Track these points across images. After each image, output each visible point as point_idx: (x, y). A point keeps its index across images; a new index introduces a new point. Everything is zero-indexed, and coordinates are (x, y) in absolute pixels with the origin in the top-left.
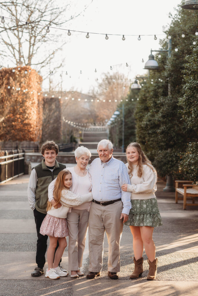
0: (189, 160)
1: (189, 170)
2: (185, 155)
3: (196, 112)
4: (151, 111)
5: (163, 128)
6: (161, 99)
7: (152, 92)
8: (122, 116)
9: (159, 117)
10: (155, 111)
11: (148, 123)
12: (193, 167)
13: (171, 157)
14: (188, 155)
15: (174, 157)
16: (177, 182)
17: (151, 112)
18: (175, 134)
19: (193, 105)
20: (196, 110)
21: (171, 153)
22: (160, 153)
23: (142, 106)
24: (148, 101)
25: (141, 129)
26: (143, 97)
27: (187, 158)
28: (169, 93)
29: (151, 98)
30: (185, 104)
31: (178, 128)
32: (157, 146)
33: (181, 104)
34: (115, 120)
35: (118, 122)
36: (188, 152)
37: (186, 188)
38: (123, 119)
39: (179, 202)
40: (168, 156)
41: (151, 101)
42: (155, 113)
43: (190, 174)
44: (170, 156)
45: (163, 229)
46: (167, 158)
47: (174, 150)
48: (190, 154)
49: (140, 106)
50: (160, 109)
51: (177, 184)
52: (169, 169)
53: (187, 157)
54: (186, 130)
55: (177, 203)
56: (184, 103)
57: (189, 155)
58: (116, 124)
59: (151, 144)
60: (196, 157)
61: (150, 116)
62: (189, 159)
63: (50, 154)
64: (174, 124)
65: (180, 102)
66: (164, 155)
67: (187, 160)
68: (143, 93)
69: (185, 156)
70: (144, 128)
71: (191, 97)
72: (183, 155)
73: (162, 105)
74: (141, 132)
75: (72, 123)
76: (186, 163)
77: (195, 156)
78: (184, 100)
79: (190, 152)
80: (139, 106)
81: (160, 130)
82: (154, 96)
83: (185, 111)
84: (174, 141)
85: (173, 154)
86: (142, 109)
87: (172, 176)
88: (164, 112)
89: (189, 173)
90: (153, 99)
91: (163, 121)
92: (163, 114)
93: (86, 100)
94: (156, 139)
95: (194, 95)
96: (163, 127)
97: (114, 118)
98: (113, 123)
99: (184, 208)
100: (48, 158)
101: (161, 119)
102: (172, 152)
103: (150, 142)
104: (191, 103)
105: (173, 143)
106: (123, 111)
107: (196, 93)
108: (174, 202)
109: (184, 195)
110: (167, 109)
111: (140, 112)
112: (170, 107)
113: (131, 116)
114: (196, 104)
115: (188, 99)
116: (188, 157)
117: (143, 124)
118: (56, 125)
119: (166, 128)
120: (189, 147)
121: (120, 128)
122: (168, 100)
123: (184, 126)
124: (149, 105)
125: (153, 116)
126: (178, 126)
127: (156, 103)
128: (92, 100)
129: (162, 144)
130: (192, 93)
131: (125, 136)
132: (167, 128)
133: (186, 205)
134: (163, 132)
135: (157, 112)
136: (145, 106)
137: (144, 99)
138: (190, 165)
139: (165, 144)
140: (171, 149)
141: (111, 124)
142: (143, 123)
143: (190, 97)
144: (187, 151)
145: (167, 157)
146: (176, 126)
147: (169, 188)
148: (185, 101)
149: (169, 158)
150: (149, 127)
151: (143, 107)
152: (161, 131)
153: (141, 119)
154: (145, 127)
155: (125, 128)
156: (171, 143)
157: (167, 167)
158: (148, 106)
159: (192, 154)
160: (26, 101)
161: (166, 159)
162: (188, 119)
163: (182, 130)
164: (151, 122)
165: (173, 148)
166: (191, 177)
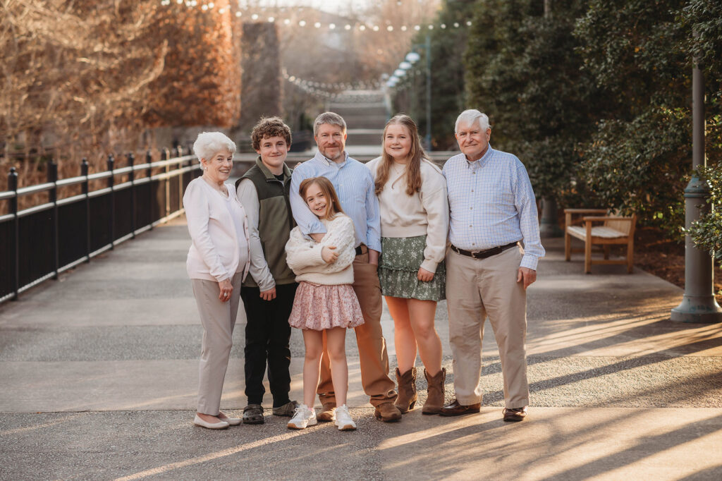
0: (599, 159)
1: (601, 181)
2: (591, 149)
3: (615, 50)
4: (504, 50)
5: (533, 89)
6: (529, 24)
7: (506, 5)
8: (425, 63)
9: (525, 65)
10: (514, 52)
11: (497, 78)
12: (609, 176)
13: (553, 155)
14: (598, 149)
15: (559, 155)
16: (568, 213)
17: (503, 53)
18: (561, 104)
19: (608, 36)
20: (615, 46)
21: (554, 147)
22: (527, 148)
23: (481, 39)
24: (496, 26)
25: (478, 93)
26: (483, 17)
27: (595, 154)
28: (546, 9)
29: (503, 20)
30: (591, 32)
31: (570, 89)
32: (517, 132)
33: (581, 34)
34: (408, 74)
35: (415, 79)
36: (596, 142)
37: (590, 224)
38: (428, 71)
39: (573, 258)
40: (547, 154)
41: (505, 28)
42: (513, 54)
43: (602, 190)
44: (550, 153)
45: (544, 313)
46: (543, 159)
47: (560, 140)
48: (603, 145)
49: (477, 40)
50: (526, 46)
51: (568, 218)
52: (548, 185)
53: (595, 152)
54: (588, 93)
55: (568, 260)
56: (589, 30)
57: (601, 148)
58: (409, 84)
59: (504, 128)
60: (616, 152)
61: (501, 61)
62: (600, 157)
63: (274, 145)
64: (558, 79)
65: (578, 29)
66: (536, 152)
67: (597, 159)
68: (483, 10)
69: (590, 151)
70: (487, 91)
71: (604, 17)
72: (587, 148)
73: (531, 35)
74: (479, 101)
75: (304, 82)
76: (594, 165)
77: (613, 151)
78: (588, 24)
79: (602, 143)
80: (474, 39)
81: (527, 94)
82: (511, 16)
83: (590, 50)
84: (559, 120)
85: (558, 149)
86: (480, 47)
87: (557, 199)
88: (535, 53)
89: (600, 188)
90: (509, 23)
91: (534, 75)
92: (533, 57)
93: (332, 26)
94: (516, 115)
95: (611, 13)
96: (534, 87)
97: (405, 70)
98: (402, 82)
99: (586, 270)
100: (271, 155)
101: (530, 70)
102: (556, 144)
103: (503, 123)
104: (604, 31)
105: (557, 123)
106: (428, 53)
107: (614, 8)
108: (563, 258)
109: (585, 240)
110: (541, 44)
111: (476, 54)
112: (550, 41)
113: (446, 64)
114: (616, 32)
115: (597, 22)
116: (598, 153)
117: (486, 81)
118: (267, 88)
119: (539, 89)
120: (599, 130)
121: (421, 94)
122: (545, 25)
123: (581, 85)
124: (500, 36)
125: (509, 61)
126: (568, 85)
127: (515, 31)
128: (348, 27)
129: (531, 126)
130: (606, 7)
131: (434, 111)
132: (543, 90)
133: (590, 263)
134: (533, 99)
135: (520, 52)
136: (487, 40)
137: (486, 22)
138: (602, 170)
139: (538, 126)
140: (553, 137)
141: (398, 85)
142: (484, 78)
143: (600, 16)
144: (595, 140)
145: (544, 156)
146: (563, 85)
147: (550, 227)
148: (589, 26)
149: (550, 158)
150: (499, 88)
151: (484, 42)
152: (529, 96)
153: (478, 70)
154: (491, 89)
155: (433, 94)
156: (552, 123)
157: (544, 180)
158: (496, 39)
159: (607, 146)
160: (206, 32)
161: (541, 160)
162: (597, 66)
163: (578, 94)
164: (505, 75)
165: (558, 136)
166: (604, 197)
